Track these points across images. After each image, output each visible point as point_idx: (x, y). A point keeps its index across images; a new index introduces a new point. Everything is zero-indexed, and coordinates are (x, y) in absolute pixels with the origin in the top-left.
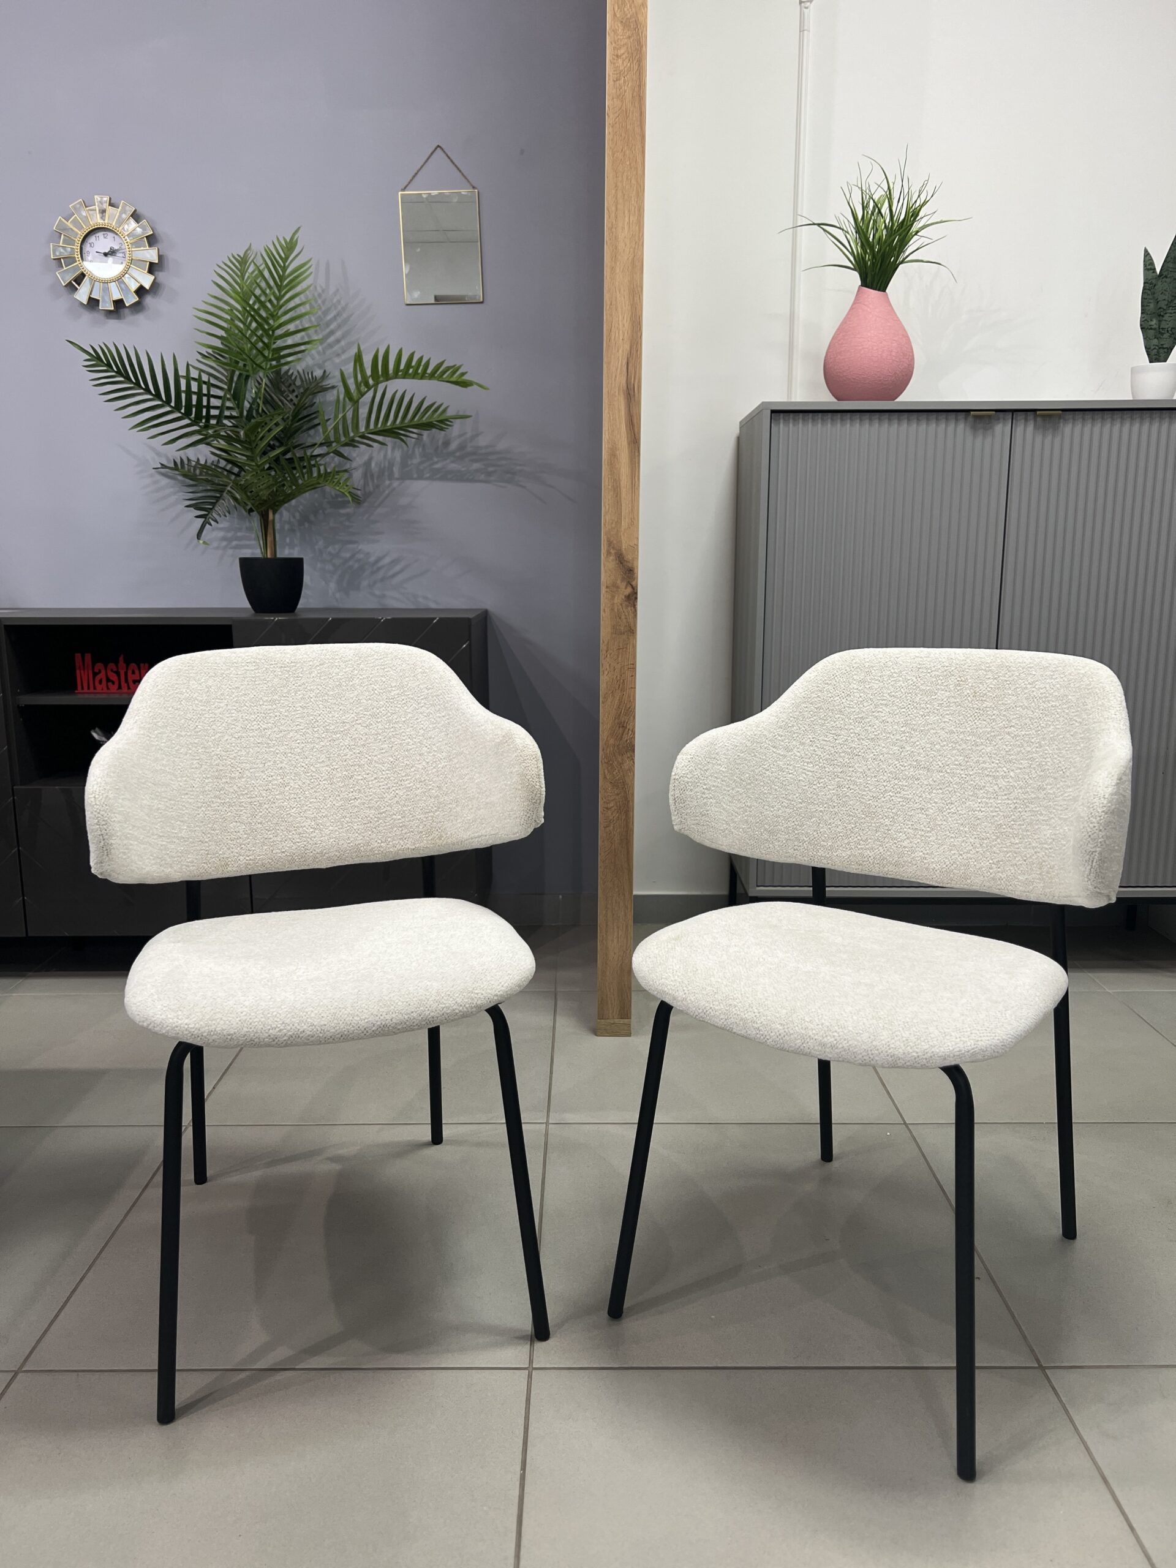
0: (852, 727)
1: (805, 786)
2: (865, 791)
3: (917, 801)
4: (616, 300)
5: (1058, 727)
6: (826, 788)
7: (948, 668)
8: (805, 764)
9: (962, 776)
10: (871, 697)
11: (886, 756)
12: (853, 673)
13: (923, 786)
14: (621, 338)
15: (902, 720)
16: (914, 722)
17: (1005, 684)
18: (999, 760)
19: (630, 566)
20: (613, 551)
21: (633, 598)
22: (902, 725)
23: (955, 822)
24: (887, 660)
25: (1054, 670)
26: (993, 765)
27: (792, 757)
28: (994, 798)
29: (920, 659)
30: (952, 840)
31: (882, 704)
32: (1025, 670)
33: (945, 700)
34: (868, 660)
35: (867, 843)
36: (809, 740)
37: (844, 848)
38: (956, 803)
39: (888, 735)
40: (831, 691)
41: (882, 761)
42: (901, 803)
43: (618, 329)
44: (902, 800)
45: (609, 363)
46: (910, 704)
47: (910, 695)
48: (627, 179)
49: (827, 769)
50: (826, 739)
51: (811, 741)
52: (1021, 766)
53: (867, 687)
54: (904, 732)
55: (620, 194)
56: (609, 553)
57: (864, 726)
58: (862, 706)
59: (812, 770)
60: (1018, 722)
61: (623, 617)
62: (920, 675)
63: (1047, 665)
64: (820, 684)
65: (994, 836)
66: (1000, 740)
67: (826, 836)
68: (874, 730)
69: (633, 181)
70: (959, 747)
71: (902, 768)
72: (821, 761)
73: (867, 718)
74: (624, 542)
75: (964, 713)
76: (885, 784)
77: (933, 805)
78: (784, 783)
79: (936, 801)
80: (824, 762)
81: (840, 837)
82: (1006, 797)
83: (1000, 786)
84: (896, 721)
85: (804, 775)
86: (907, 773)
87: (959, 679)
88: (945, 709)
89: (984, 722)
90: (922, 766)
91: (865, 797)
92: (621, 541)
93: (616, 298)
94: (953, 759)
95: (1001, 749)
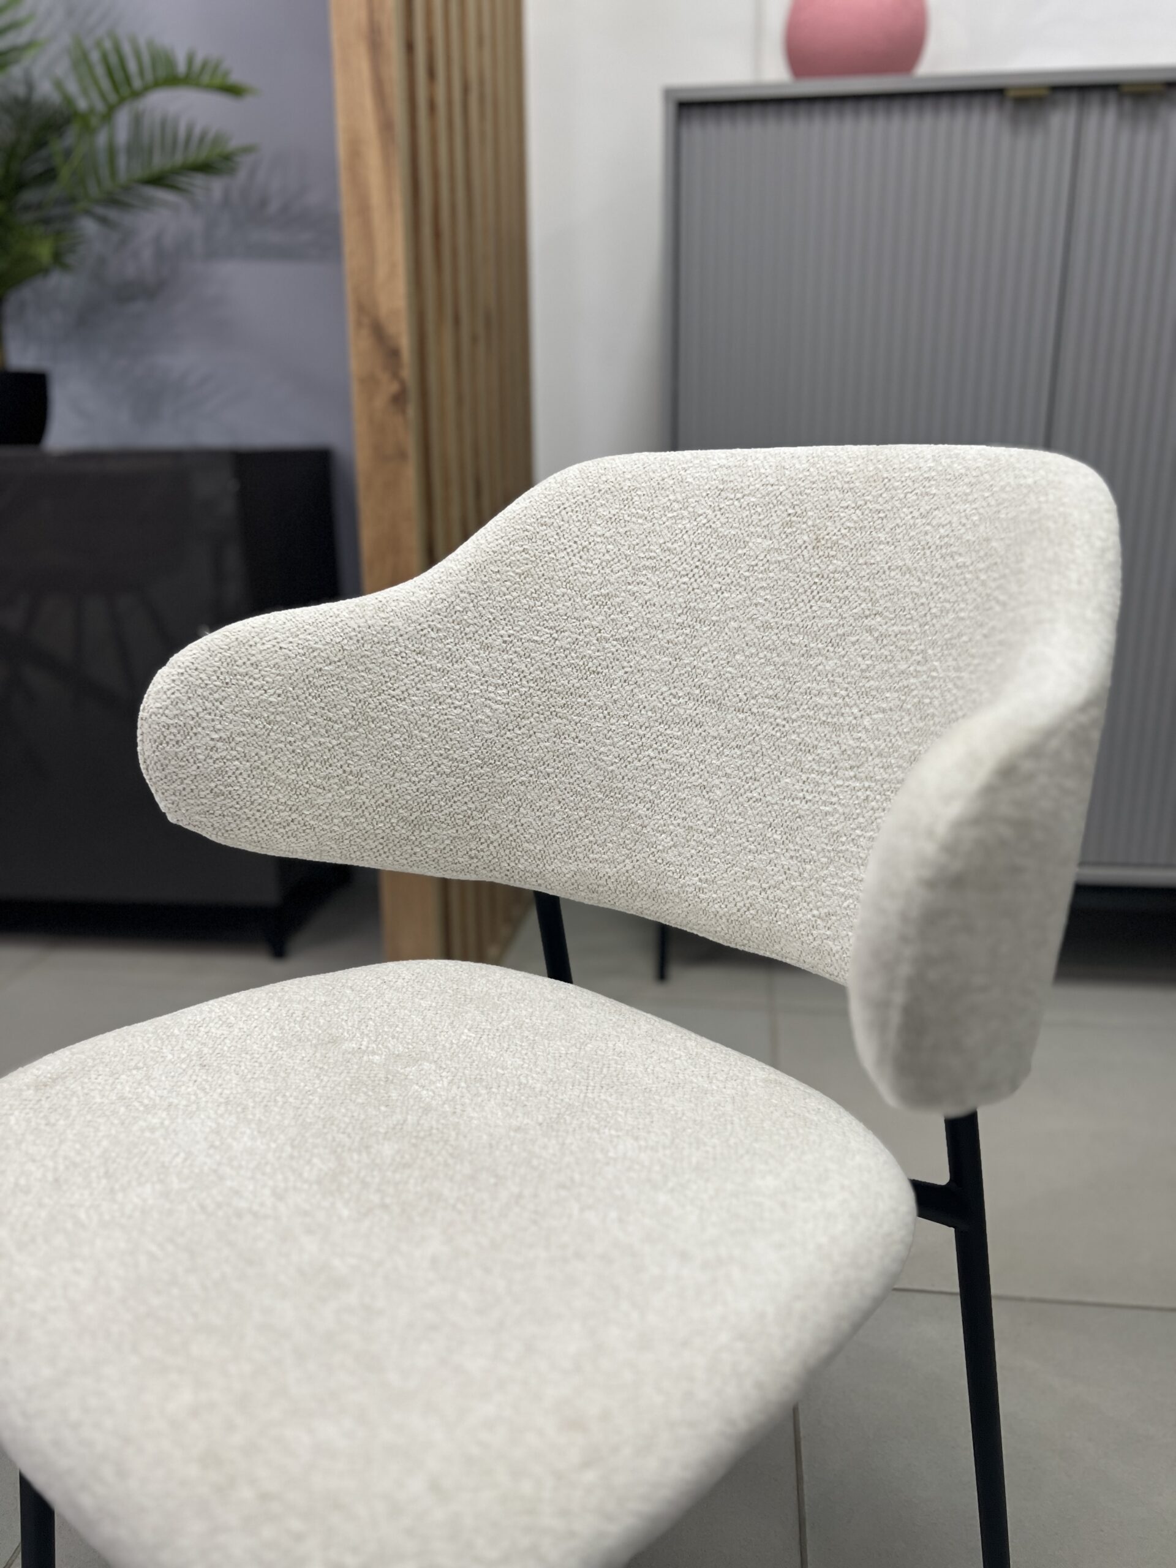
0: (587, 614)
1: (491, 732)
2: (605, 745)
3: (695, 770)
5: (962, 614)
6: (533, 738)
7: (775, 487)
8: (491, 689)
9: (779, 721)
10: (628, 552)
11: (647, 674)
12: (598, 503)
13: (708, 741)
15: (681, 600)
16: (701, 606)
17: (876, 517)
18: (847, 689)
22: (680, 611)
23: (758, 819)
24: (666, 475)
25: (973, 480)
26: (834, 699)
27: (463, 674)
28: (832, 773)
29: (725, 471)
30: (750, 857)
31: (646, 567)
32: (916, 485)
33: (761, 557)
34: (629, 476)
35: (606, 849)
36: (500, 641)
37: (565, 856)
38: (762, 779)
39: (653, 632)
40: (552, 540)
41: (639, 686)
42: (667, 773)
44: (669, 766)
46: (697, 567)
47: (699, 547)
49: (535, 699)
50: (536, 638)
51: (505, 642)
52: (884, 705)
53: (622, 531)
54: (681, 626)
57: (609, 612)
58: (608, 571)
59: (505, 701)
60: (889, 604)
62: (722, 506)
63: (963, 471)
64: (531, 525)
65: (824, 856)
66: (853, 644)
67: (532, 831)
68: (627, 620)
70: (777, 659)
71: (674, 701)
72: (524, 682)
73: (616, 596)
75: (793, 584)
76: (641, 732)
77: (724, 779)
78: (443, 726)
79: (729, 771)
80: (531, 684)
81: (558, 836)
82: (852, 774)
83: (844, 747)
84: (669, 602)
85: (487, 711)
86: (682, 712)
87: (791, 511)
88: (760, 576)
89: (828, 605)
90: (709, 698)
91: (605, 758)
94: (765, 684)
95: (852, 664)
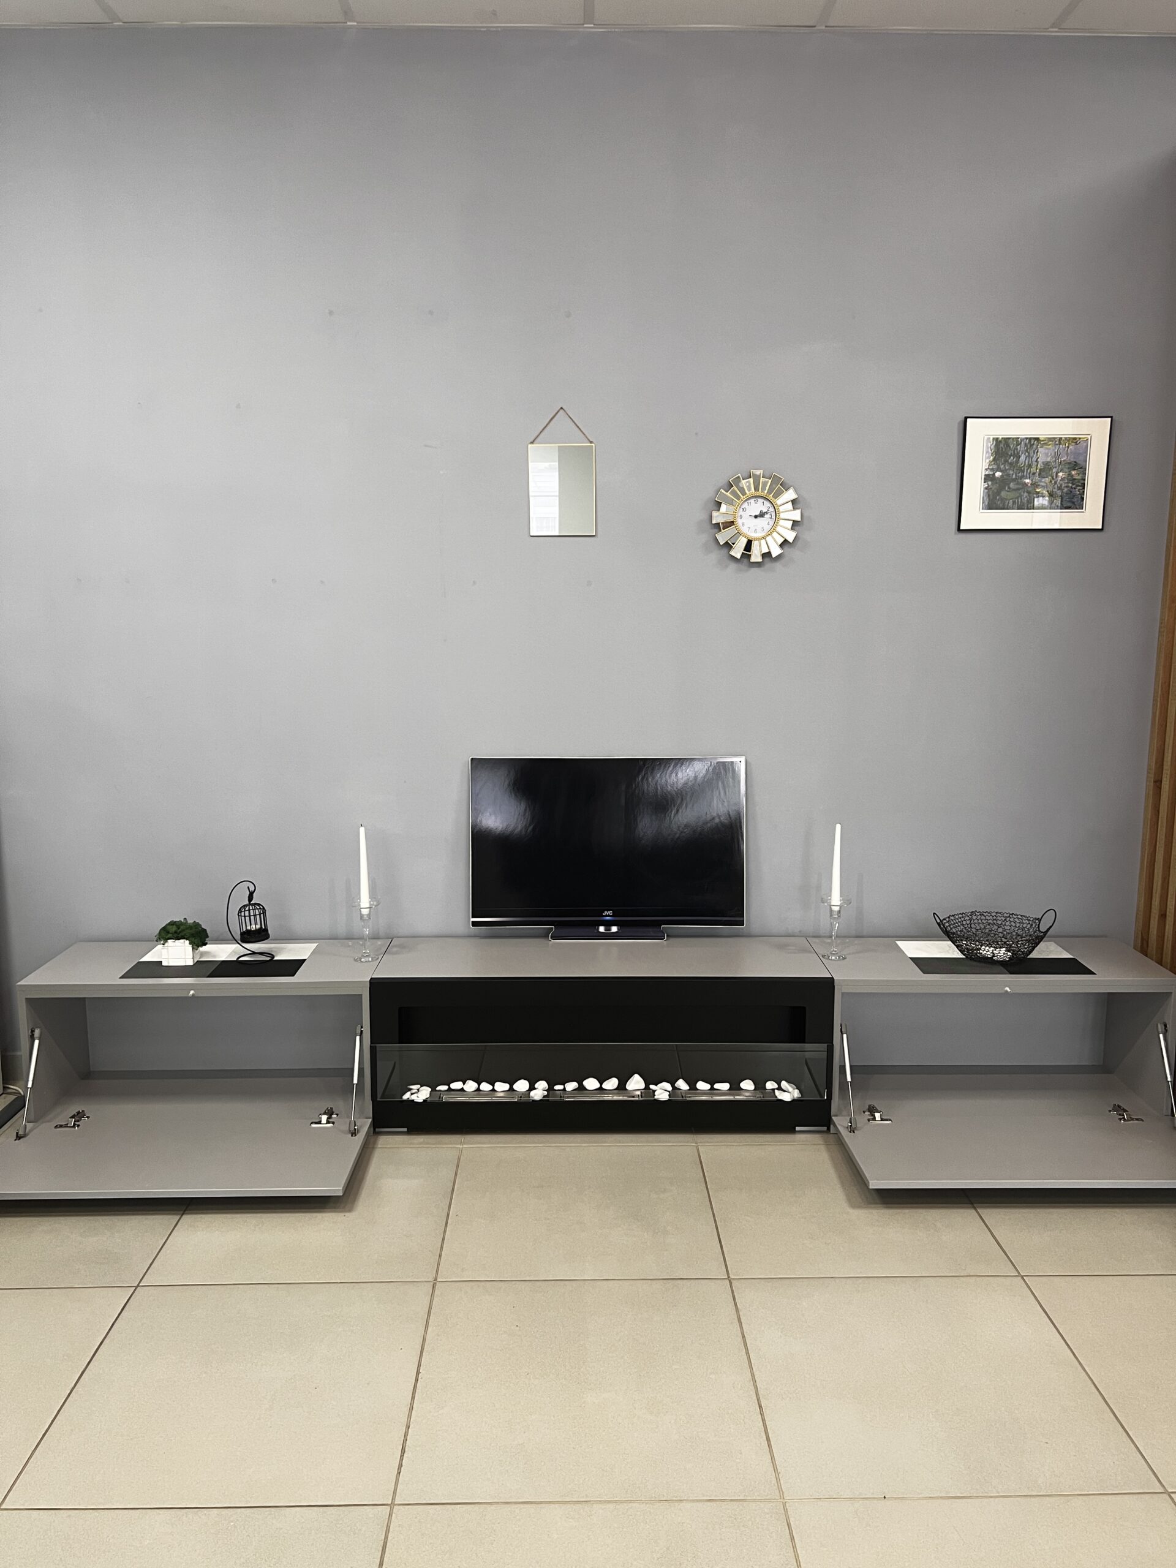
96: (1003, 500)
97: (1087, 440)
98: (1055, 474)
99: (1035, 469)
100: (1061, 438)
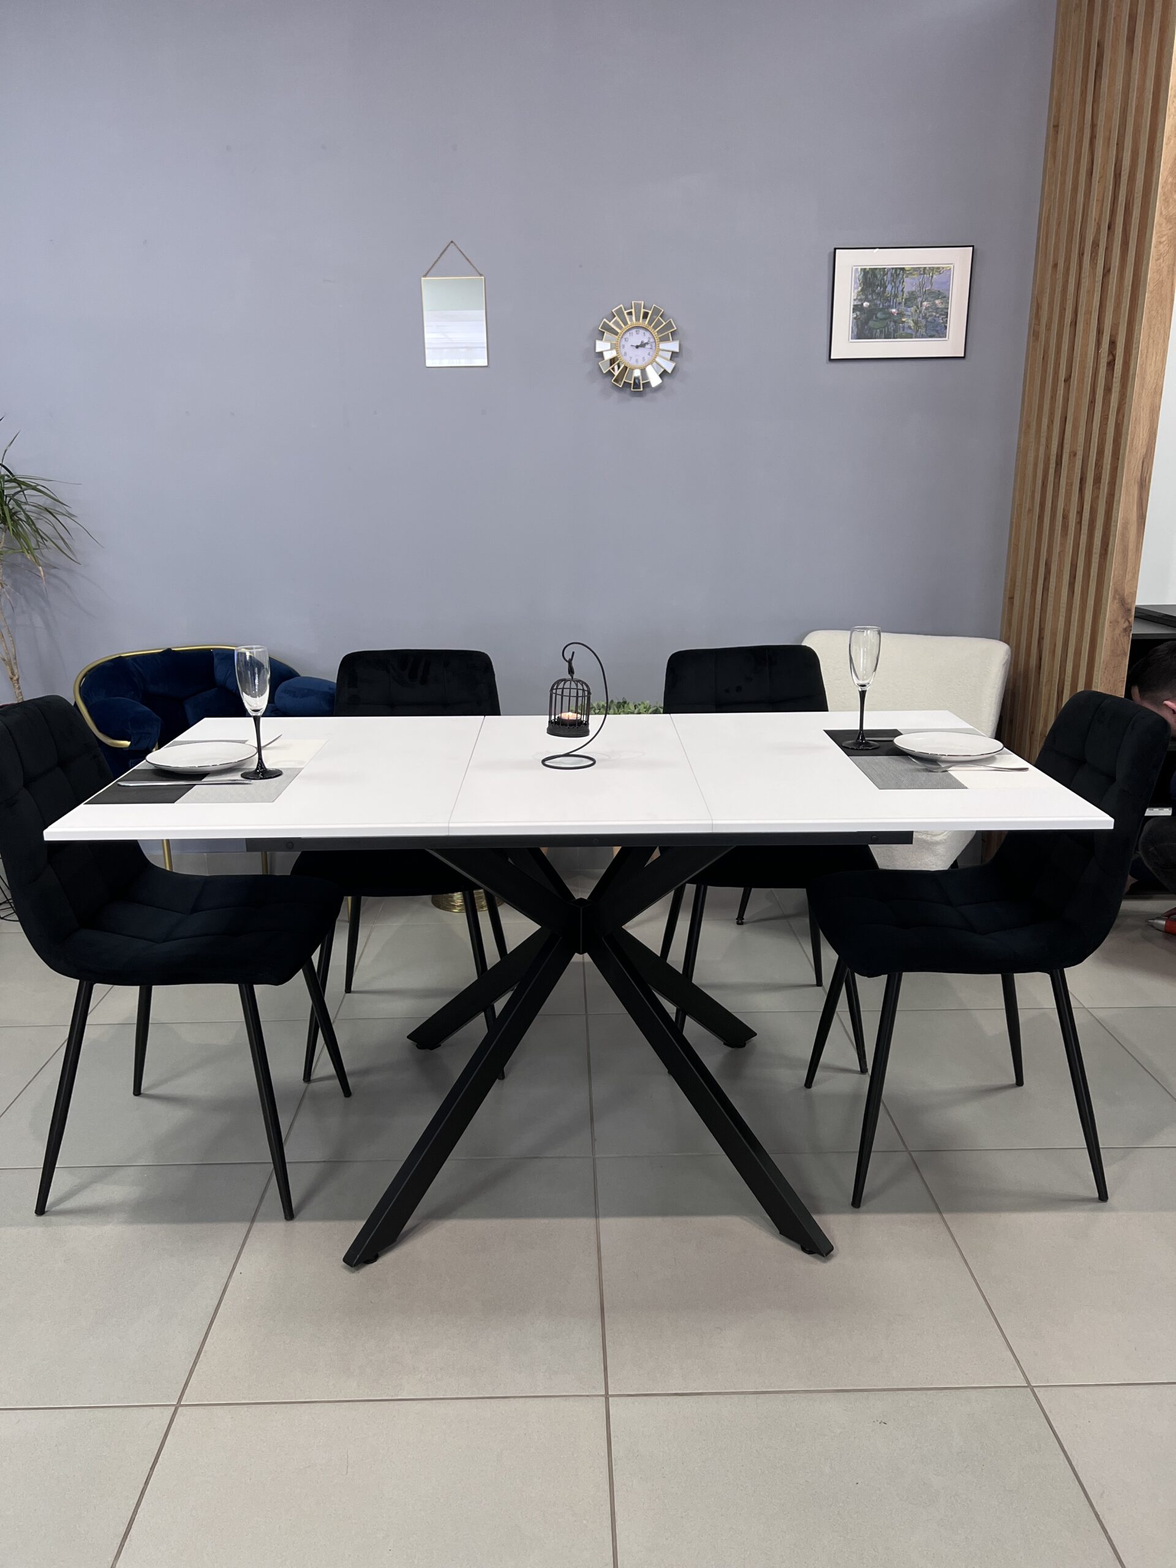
4: (1140, 418)
14: (1140, 444)
19: (1129, 606)
20: (1117, 597)
21: (1129, 630)
43: (1139, 437)
45: (1129, 462)
48: (1158, 330)
55: (1151, 341)
56: (1114, 598)
61: (1120, 643)
69: (1162, 331)
74: (1126, 590)
92: (1124, 590)
93: (1140, 415)
96: (870, 329)
97: (950, 269)
98: (919, 304)
99: (900, 298)
100: (925, 268)
